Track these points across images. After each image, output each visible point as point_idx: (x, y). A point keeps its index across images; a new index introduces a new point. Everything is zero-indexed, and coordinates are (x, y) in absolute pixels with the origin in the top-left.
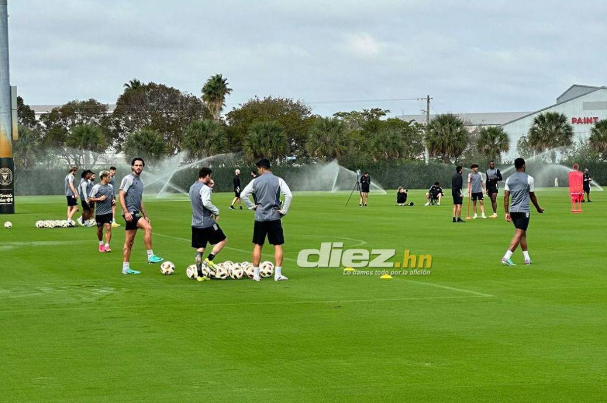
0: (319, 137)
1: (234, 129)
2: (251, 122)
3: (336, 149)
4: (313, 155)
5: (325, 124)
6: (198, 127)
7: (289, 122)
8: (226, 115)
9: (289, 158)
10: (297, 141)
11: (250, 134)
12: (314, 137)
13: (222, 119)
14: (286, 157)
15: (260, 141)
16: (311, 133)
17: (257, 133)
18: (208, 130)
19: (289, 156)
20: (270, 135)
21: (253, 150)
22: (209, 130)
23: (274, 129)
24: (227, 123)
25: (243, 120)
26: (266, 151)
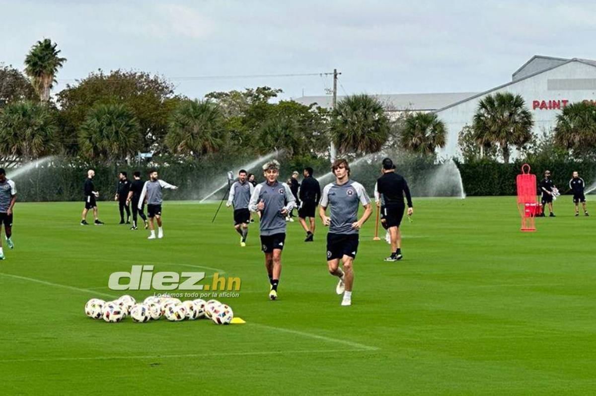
0: (183, 126)
1: (67, 114)
2: (91, 104)
3: (207, 143)
4: (175, 151)
5: (192, 110)
6: (17, 111)
7: (144, 106)
8: (57, 95)
9: (143, 156)
10: (153, 131)
11: (89, 122)
12: (176, 125)
13: (51, 100)
14: (139, 153)
15: (101, 131)
16: (172, 121)
17: (99, 120)
18: (30, 116)
19: (142, 152)
20: (116, 123)
21: (93, 144)
22: (32, 116)
23: (121, 115)
24: (59, 106)
25: (80, 102)
26: (111, 146)
